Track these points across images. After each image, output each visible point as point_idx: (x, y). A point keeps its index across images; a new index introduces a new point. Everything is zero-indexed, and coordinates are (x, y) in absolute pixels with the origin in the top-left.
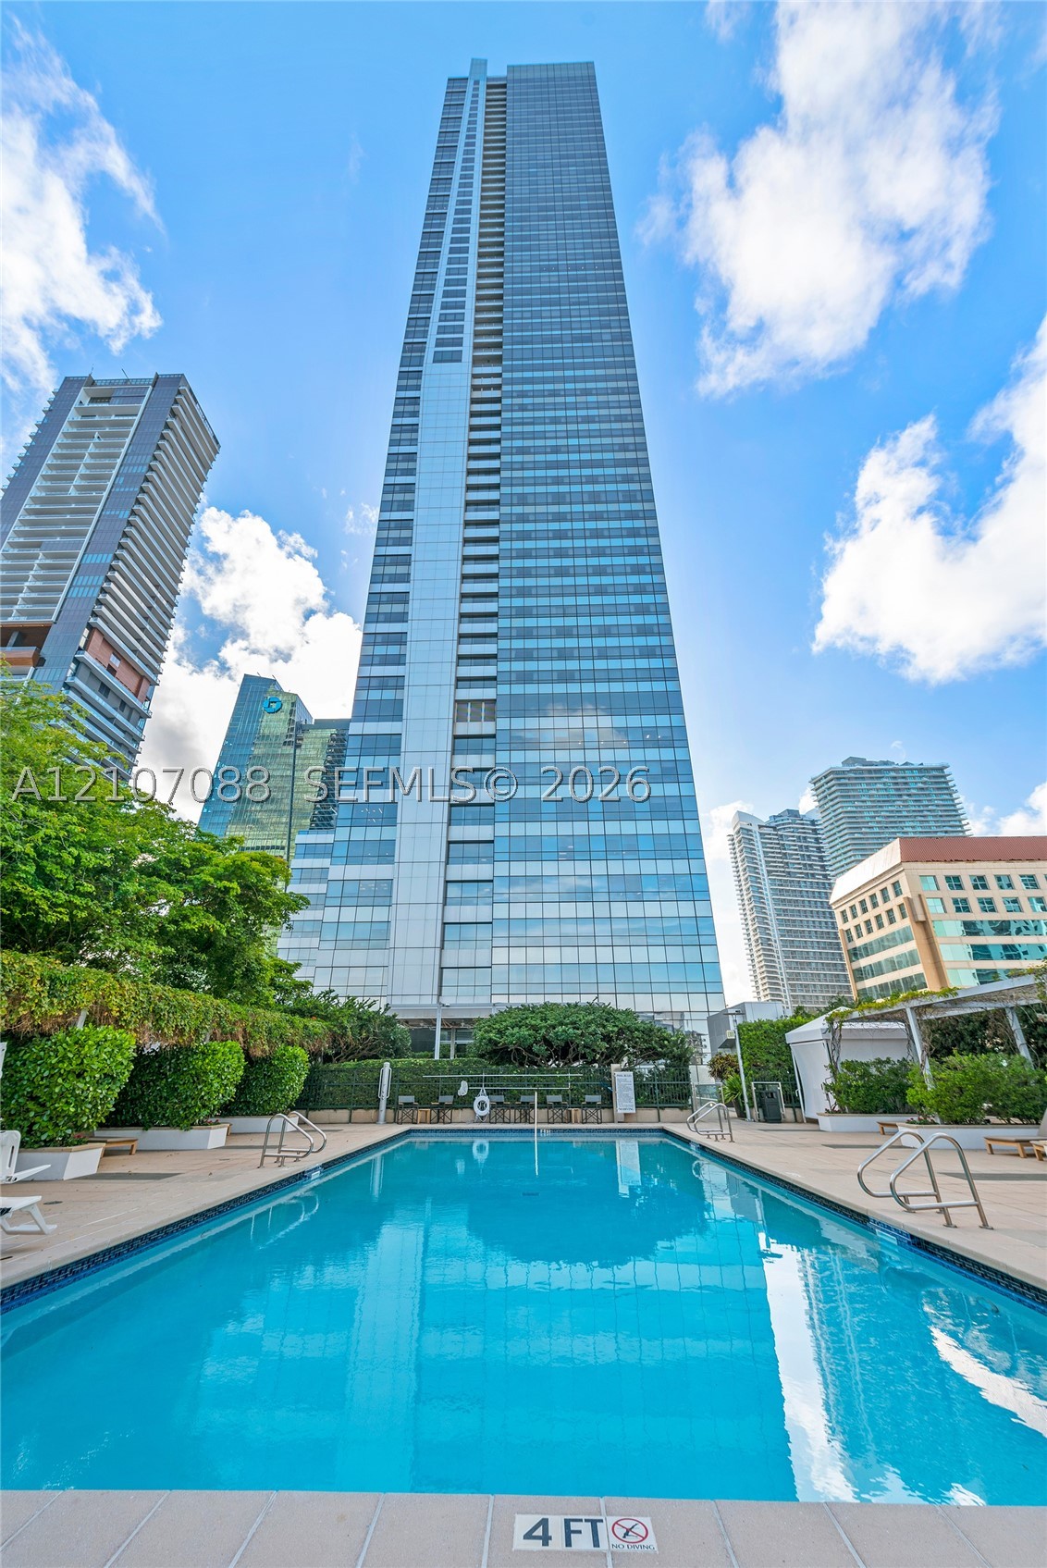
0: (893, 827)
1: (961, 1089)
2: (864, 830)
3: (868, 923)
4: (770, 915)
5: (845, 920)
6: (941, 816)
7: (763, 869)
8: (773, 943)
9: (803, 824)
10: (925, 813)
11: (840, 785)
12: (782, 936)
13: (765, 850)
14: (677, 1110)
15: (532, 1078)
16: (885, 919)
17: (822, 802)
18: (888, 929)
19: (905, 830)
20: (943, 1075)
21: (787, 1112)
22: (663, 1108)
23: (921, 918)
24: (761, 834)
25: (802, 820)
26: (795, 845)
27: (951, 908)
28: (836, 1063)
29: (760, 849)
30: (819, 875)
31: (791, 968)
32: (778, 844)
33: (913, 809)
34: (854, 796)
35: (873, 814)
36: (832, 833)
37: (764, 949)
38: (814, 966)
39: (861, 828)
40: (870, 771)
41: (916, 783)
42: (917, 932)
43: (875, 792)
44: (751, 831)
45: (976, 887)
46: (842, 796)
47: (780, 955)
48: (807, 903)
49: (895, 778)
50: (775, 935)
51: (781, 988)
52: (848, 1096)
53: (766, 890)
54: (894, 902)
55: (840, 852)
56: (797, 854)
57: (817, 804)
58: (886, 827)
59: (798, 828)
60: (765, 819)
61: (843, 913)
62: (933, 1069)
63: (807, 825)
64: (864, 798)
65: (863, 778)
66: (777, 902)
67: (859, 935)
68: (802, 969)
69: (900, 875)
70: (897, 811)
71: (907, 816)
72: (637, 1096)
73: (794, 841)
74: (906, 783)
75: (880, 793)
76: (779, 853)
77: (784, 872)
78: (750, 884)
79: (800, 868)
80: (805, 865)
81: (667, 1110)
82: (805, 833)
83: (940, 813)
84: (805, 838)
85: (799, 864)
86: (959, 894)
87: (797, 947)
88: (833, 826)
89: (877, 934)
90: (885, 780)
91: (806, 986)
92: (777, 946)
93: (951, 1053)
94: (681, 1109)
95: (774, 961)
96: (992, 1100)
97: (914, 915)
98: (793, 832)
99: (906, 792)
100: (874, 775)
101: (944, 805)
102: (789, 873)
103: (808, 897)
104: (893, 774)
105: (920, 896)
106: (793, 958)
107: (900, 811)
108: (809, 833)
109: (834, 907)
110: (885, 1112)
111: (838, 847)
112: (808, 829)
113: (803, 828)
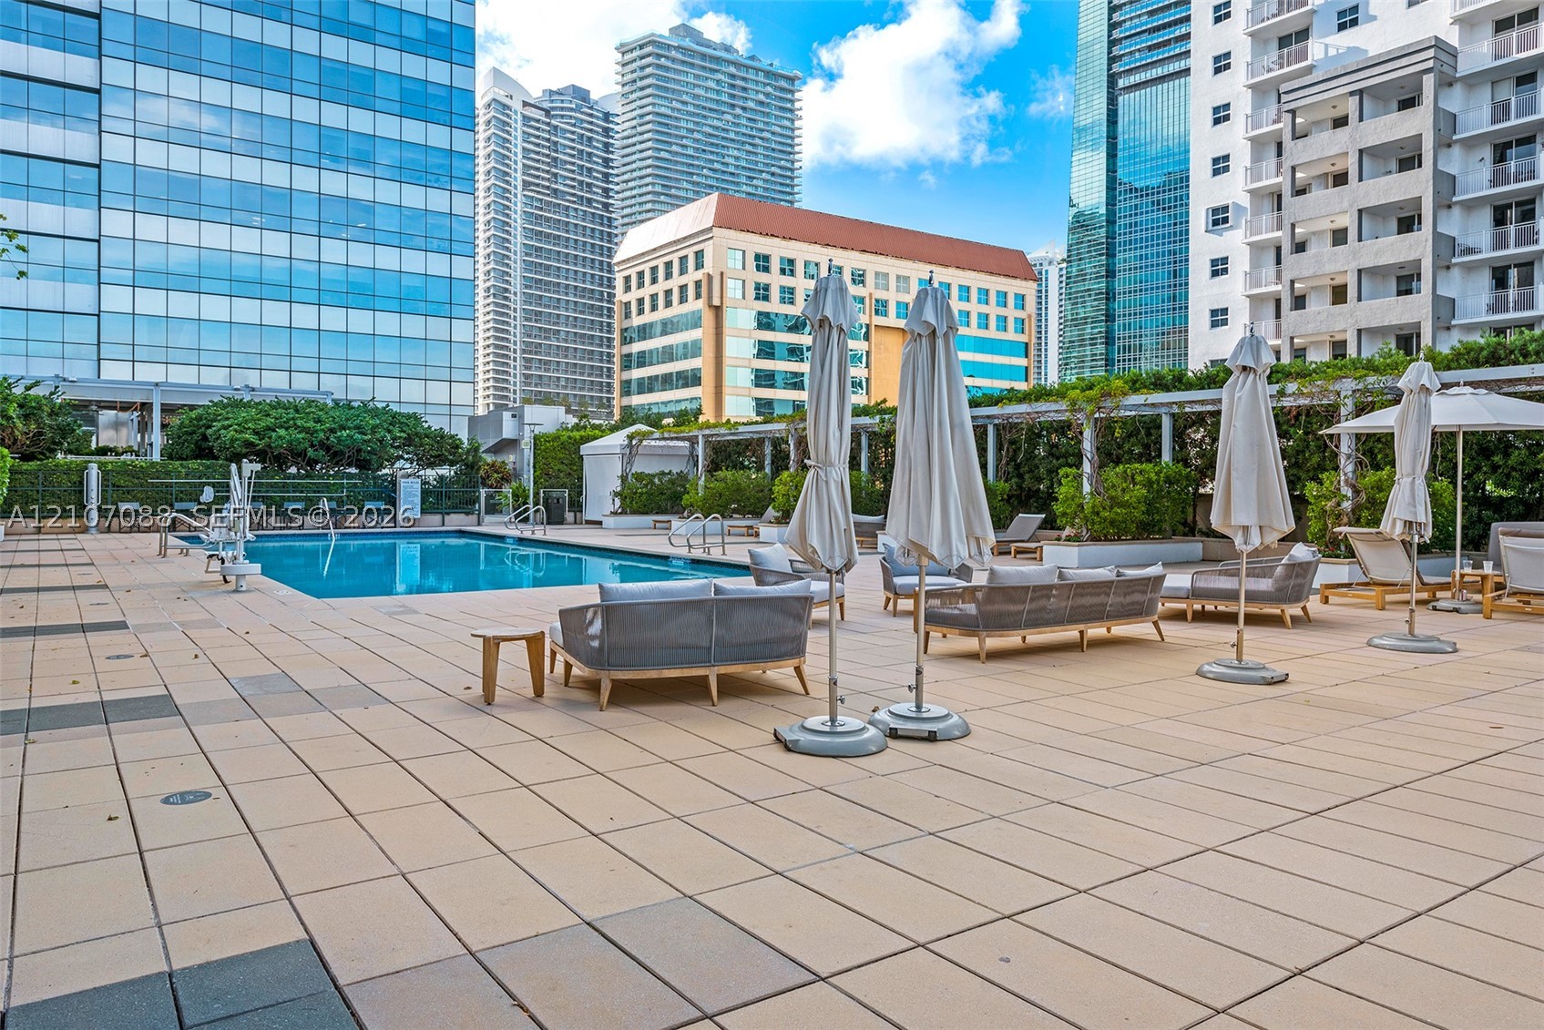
0: (712, 153)
1: (720, 495)
2: (674, 148)
3: (654, 297)
4: (515, 253)
5: (628, 289)
6: (773, 150)
7: (518, 178)
8: (512, 297)
9: (591, 115)
10: (758, 141)
11: (659, 66)
12: (526, 287)
13: (526, 145)
14: (463, 515)
15: (299, 484)
16: (675, 297)
17: (627, 89)
18: (677, 309)
19: (727, 160)
20: (712, 485)
21: (569, 516)
22: (448, 514)
23: (716, 302)
24: (524, 117)
25: (591, 108)
26: (573, 148)
27: (751, 293)
28: (627, 474)
29: (518, 144)
30: (598, 202)
31: (529, 336)
32: (548, 140)
33: (744, 130)
34: (674, 91)
35: (691, 126)
36: (630, 141)
37: (496, 304)
38: (563, 335)
39: (671, 144)
40: (703, 56)
41: (757, 92)
42: (708, 318)
43: (702, 92)
44: (509, 108)
45: (783, 271)
46: (658, 87)
47: (518, 315)
48: (572, 243)
49: (733, 76)
50: (517, 284)
51: (511, 362)
52: (633, 500)
53: (516, 213)
54: (693, 276)
55: (635, 174)
56: (573, 164)
57: (619, 88)
58: (704, 151)
59: (582, 121)
60: (535, 93)
61: (627, 279)
62: (706, 481)
63: (598, 118)
64: (685, 98)
65: (692, 65)
66: (530, 233)
67: (641, 312)
68: (545, 338)
69: (707, 243)
70: (723, 130)
71: (733, 140)
72: (423, 501)
73: (573, 140)
74: (745, 89)
75: (709, 95)
76: (548, 156)
77: (548, 188)
78: (492, 198)
79: (573, 187)
80: (581, 183)
81: (452, 516)
82: (591, 130)
83: (773, 146)
84: (590, 139)
85: (573, 179)
86: (763, 278)
87: (546, 306)
88: (634, 132)
89: (663, 313)
90: (719, 76)
91: (547, 362)
92: (517, 302)
93: (721, 469)
94: (467, 514)
95: (508, 324)
96: (738, 502)
97: (710, 297)
98: (574, 125)
99: (741, 103)
100: (707, 65)
101: (781, 135)
102: (555, 191)
103: (576, 234)
104: (732, 70)
105: (722, 273)
106: (536, 321)
107: (727, 131)
108: (598, 133)
109: (616, 269)
110: (657, 513)
111: (634, 166)
112: (598, 126)
113: (591, 123)
